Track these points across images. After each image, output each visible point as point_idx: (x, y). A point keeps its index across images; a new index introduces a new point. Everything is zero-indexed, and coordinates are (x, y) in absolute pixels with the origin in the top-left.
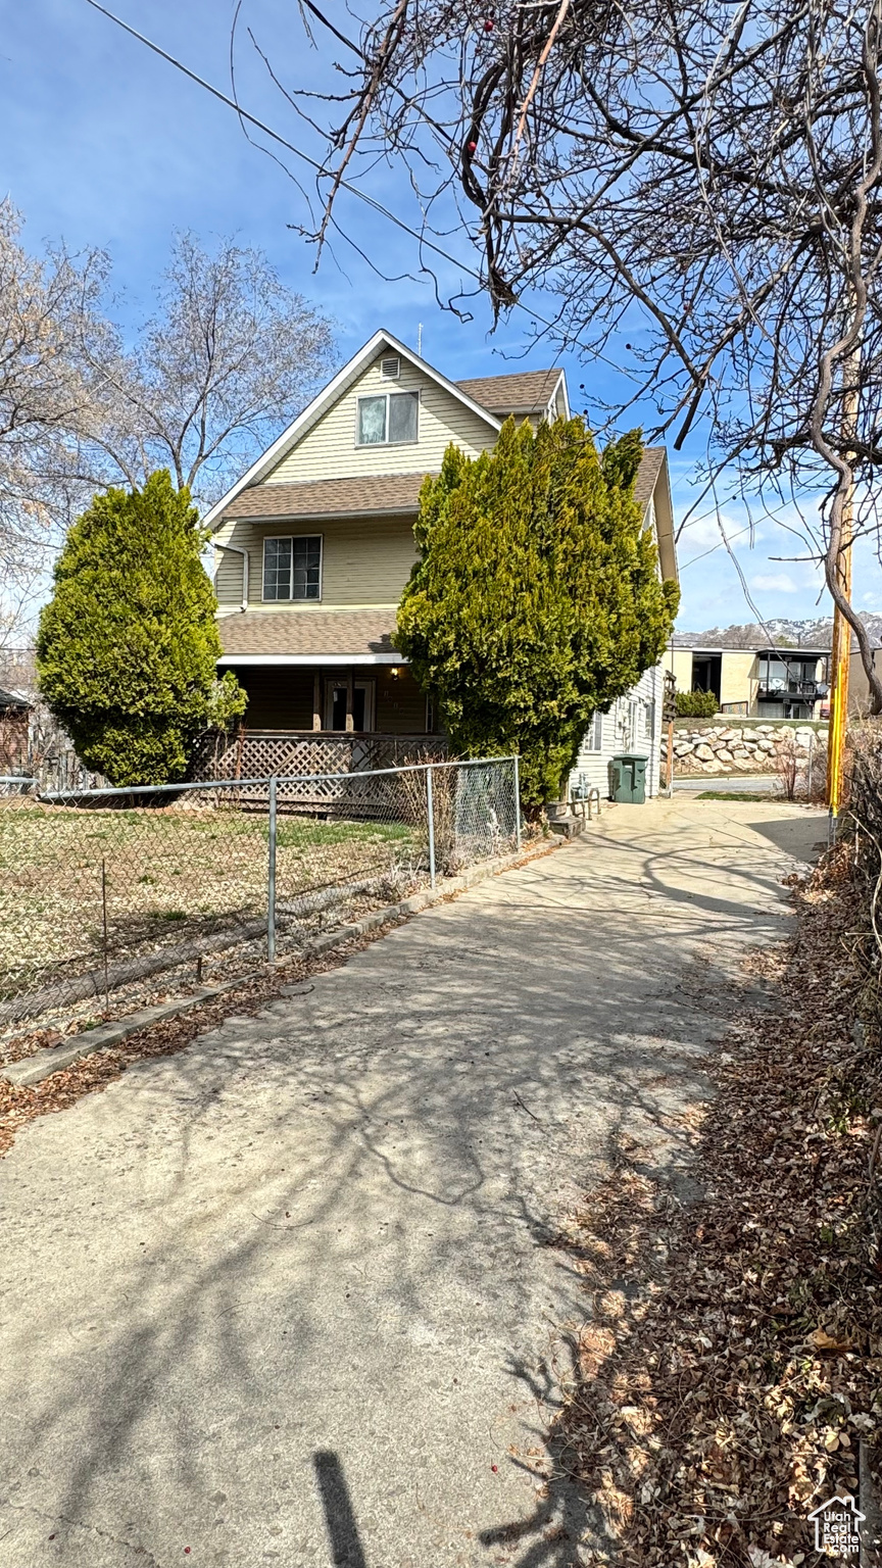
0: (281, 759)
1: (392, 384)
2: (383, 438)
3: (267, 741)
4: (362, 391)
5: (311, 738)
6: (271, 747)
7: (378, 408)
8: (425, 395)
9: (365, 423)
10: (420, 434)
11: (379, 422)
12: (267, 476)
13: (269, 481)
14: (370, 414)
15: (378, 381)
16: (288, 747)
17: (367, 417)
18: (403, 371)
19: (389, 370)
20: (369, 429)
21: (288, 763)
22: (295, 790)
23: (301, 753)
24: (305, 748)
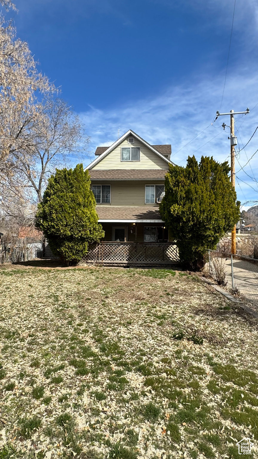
0: (115, 250)
1: (131, 145)
2: (130, 159)
3: (110, 245)
4: (122, 146)
5: (124, 244)
6: (111, 247)
7: (128, 151)
8: (142, 149)
9: (124, 155)
10: (140, 159)
11: (128, 155)
12: (93, 167)
13: (93, 169)
14: (125, 152)
15: (127, 143)
16: (117, 247)
17: (124, 153)
18: (135, 142)
19: (131, 141)
20: (125, 156)
21: (117, 251)
22: (119, 260)
23: (121, 248)
24: (122, 247)
